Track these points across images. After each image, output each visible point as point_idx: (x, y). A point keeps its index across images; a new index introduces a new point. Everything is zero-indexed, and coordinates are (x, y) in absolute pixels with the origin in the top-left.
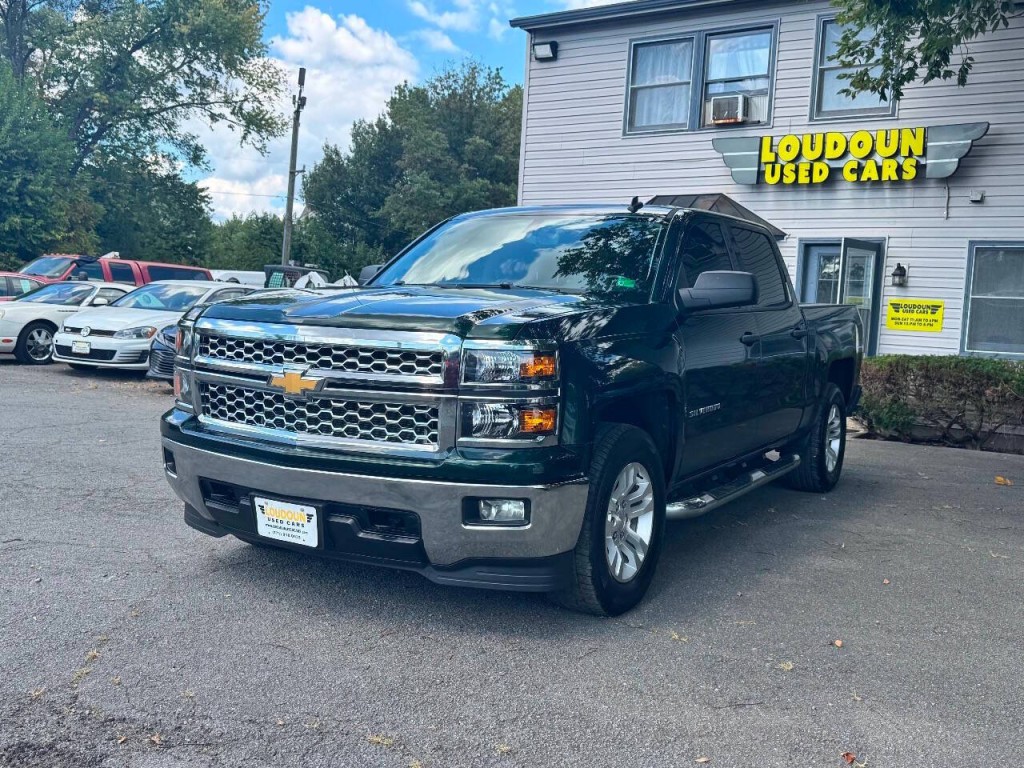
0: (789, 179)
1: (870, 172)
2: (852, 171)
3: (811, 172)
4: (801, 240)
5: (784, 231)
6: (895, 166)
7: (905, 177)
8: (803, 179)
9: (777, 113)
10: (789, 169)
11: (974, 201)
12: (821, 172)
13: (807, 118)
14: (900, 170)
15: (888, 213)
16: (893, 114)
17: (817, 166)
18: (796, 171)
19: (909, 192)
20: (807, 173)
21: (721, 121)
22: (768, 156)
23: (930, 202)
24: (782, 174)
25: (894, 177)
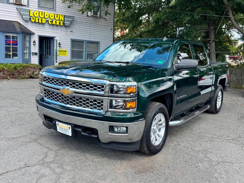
0: (37, 21)
1: (54, 23)
2: (51, 22)
3: (42, 20)
4: (38, 35)
5: (35, 33)
6: (59, 22)
7: (61, 25)
8: (40, 22)
9: (30, 4)
10: (37, 19)
11: (71, 31)
12: (44, 21)
13: (37, 7)
14: (60, 23)
15: (56, 31)
16: (55, 11)
17: (43, 19)
18: (38, 20)
19: (59, 28)
20: (41, 20)
21: (17, 3)
22: (31, 15)
23: (64, 30)
24: (35, 20)
25: (59, 24)
